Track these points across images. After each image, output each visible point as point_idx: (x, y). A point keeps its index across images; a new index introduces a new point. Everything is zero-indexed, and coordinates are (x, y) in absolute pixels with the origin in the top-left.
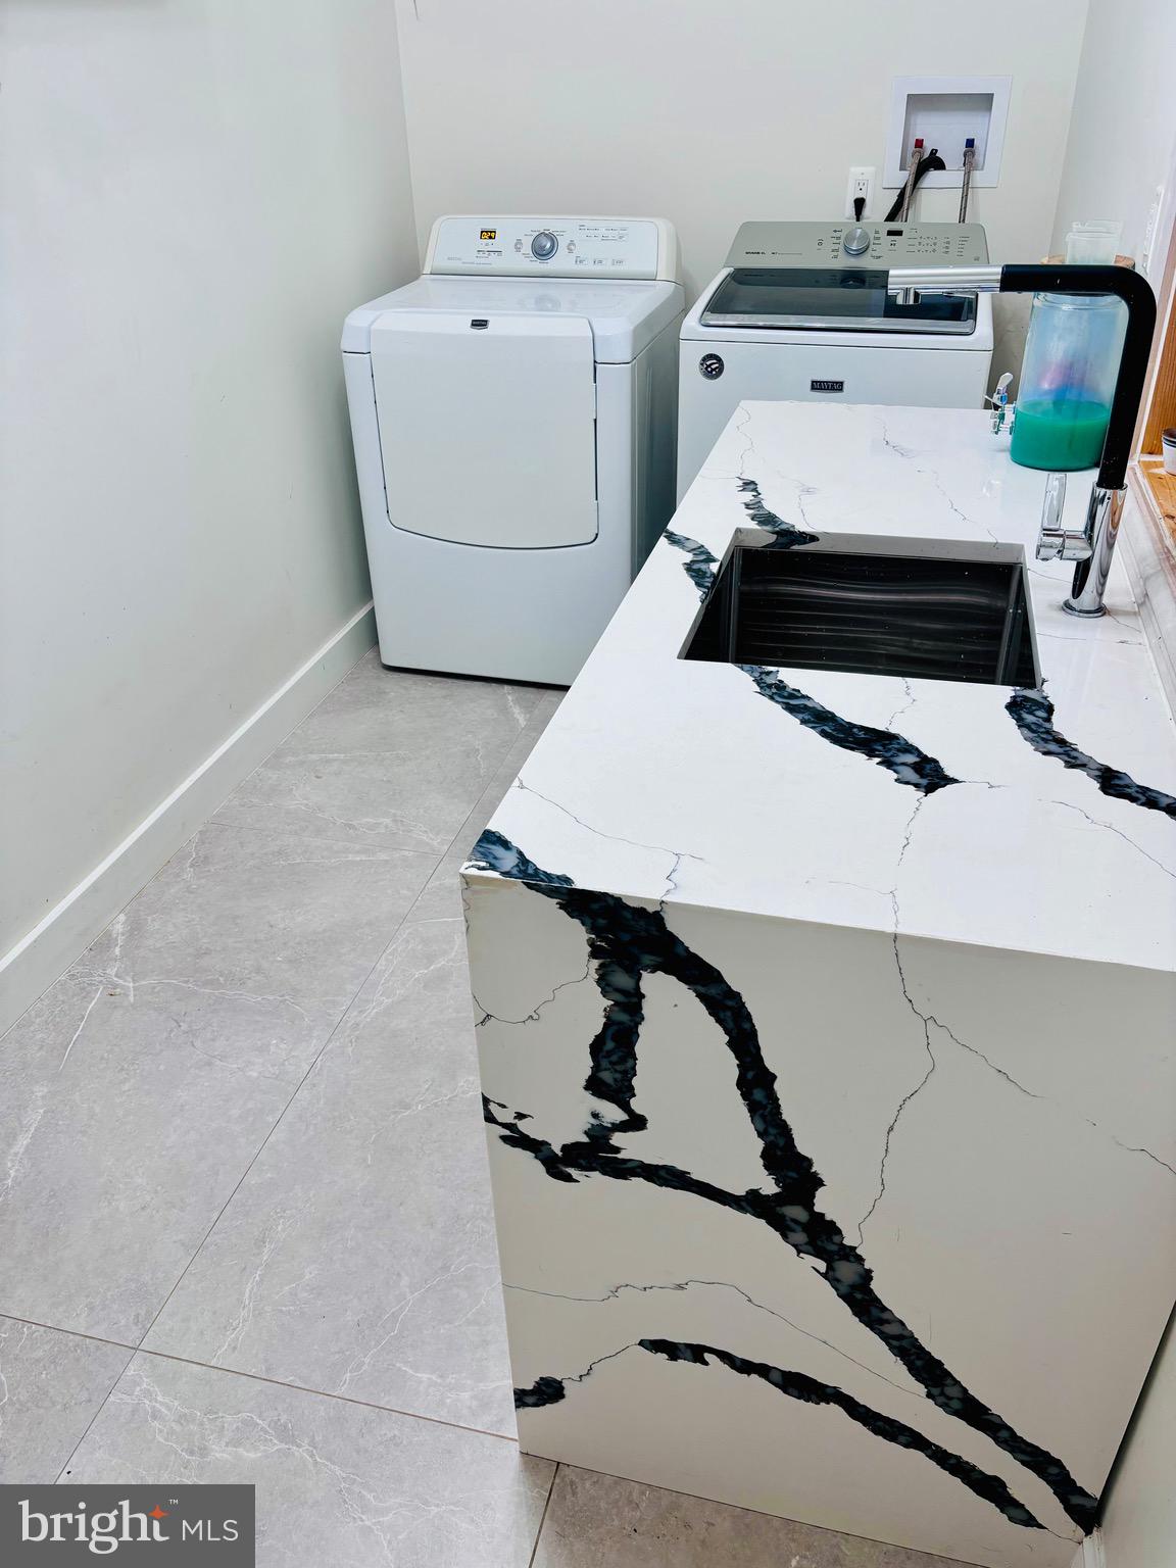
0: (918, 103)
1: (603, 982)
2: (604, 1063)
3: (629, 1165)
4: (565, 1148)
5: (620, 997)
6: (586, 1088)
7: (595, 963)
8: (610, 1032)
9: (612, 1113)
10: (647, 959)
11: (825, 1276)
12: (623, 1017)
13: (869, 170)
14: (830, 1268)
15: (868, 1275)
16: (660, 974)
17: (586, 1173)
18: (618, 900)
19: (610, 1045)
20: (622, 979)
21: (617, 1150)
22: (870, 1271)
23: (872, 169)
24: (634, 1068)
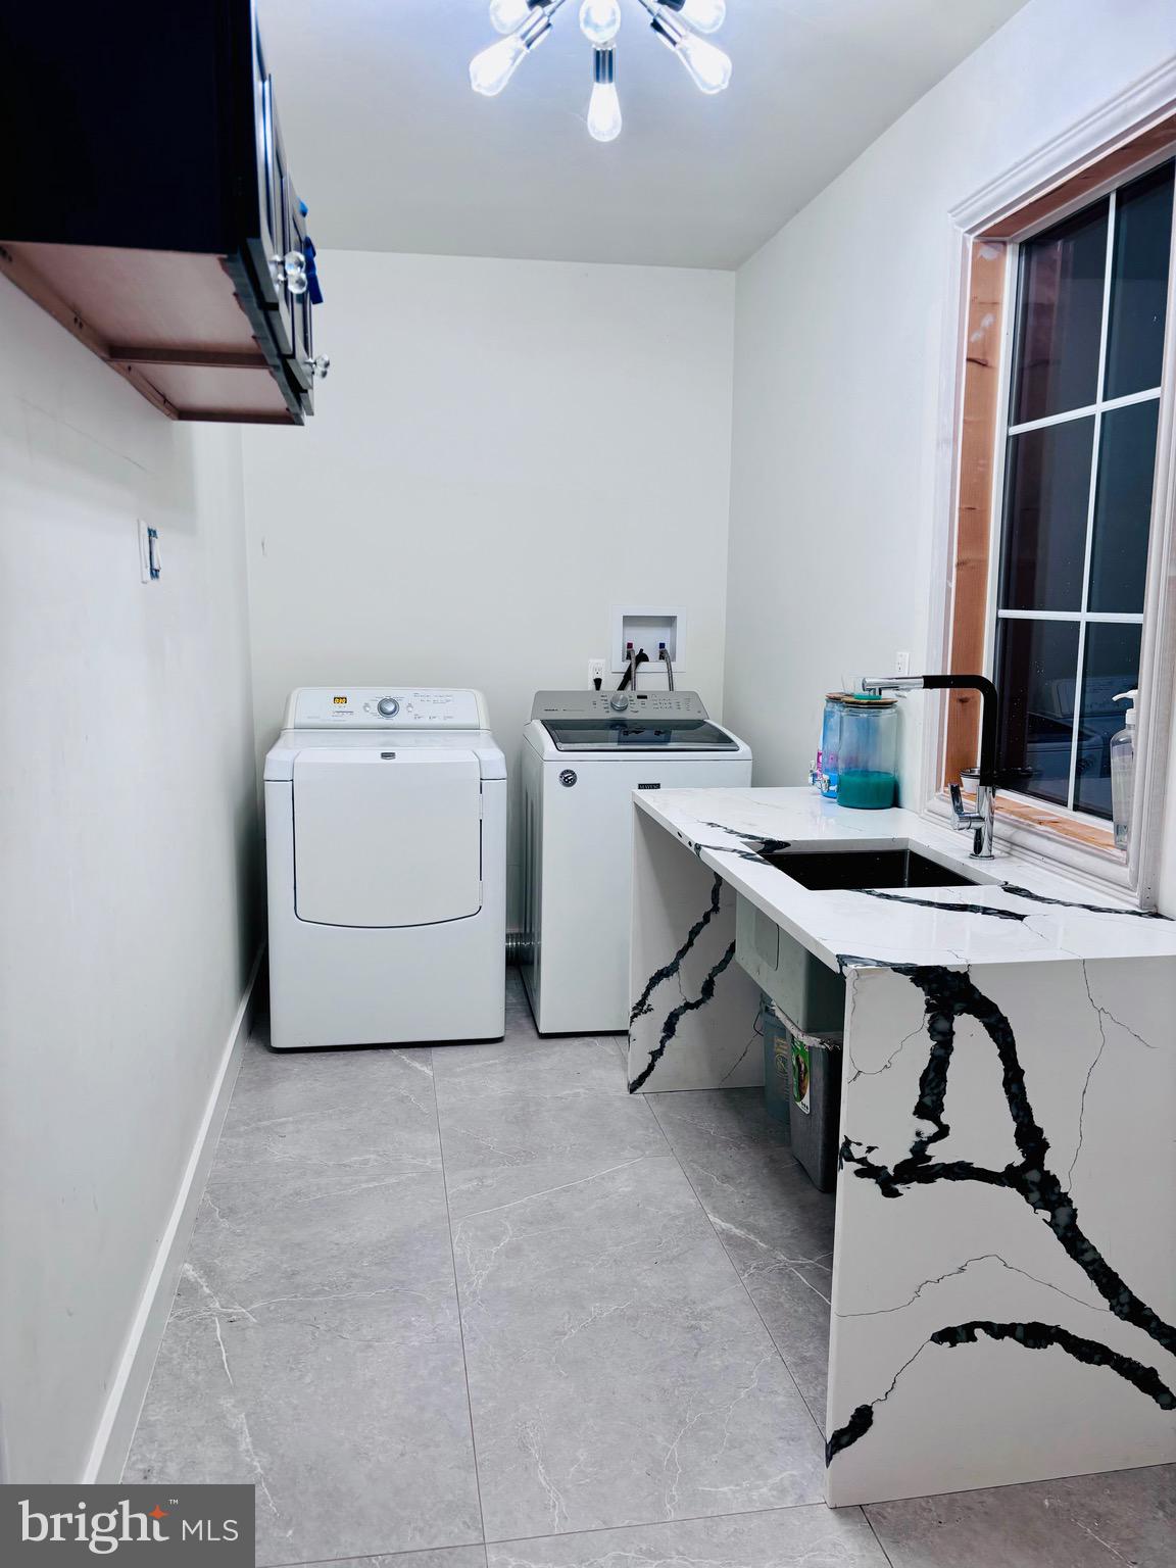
0: (629, 621)
1: (932, 1030)
2: (927, 1091)
3: (937, 1168)
4: (897, 1168)
5: (940, 1038)
6: (914, 1114)
7: (929, 1016)
8: (932, 1066)
9: (929, 1128)
10: (958, 1006)
11: (1050, 1224)
12: (941, 1052)
13: (602, 661)
14: (1053, 1217)
15: (1074, 1215)
16: (965, 1014)
17: (907, 1186)
18: (944, 969)
19: (932, 1075)
20: (942, 1025)
21: (929, 1158)
22: (1076, 1210)
23: (604, 661)
24: (944, 1090)
